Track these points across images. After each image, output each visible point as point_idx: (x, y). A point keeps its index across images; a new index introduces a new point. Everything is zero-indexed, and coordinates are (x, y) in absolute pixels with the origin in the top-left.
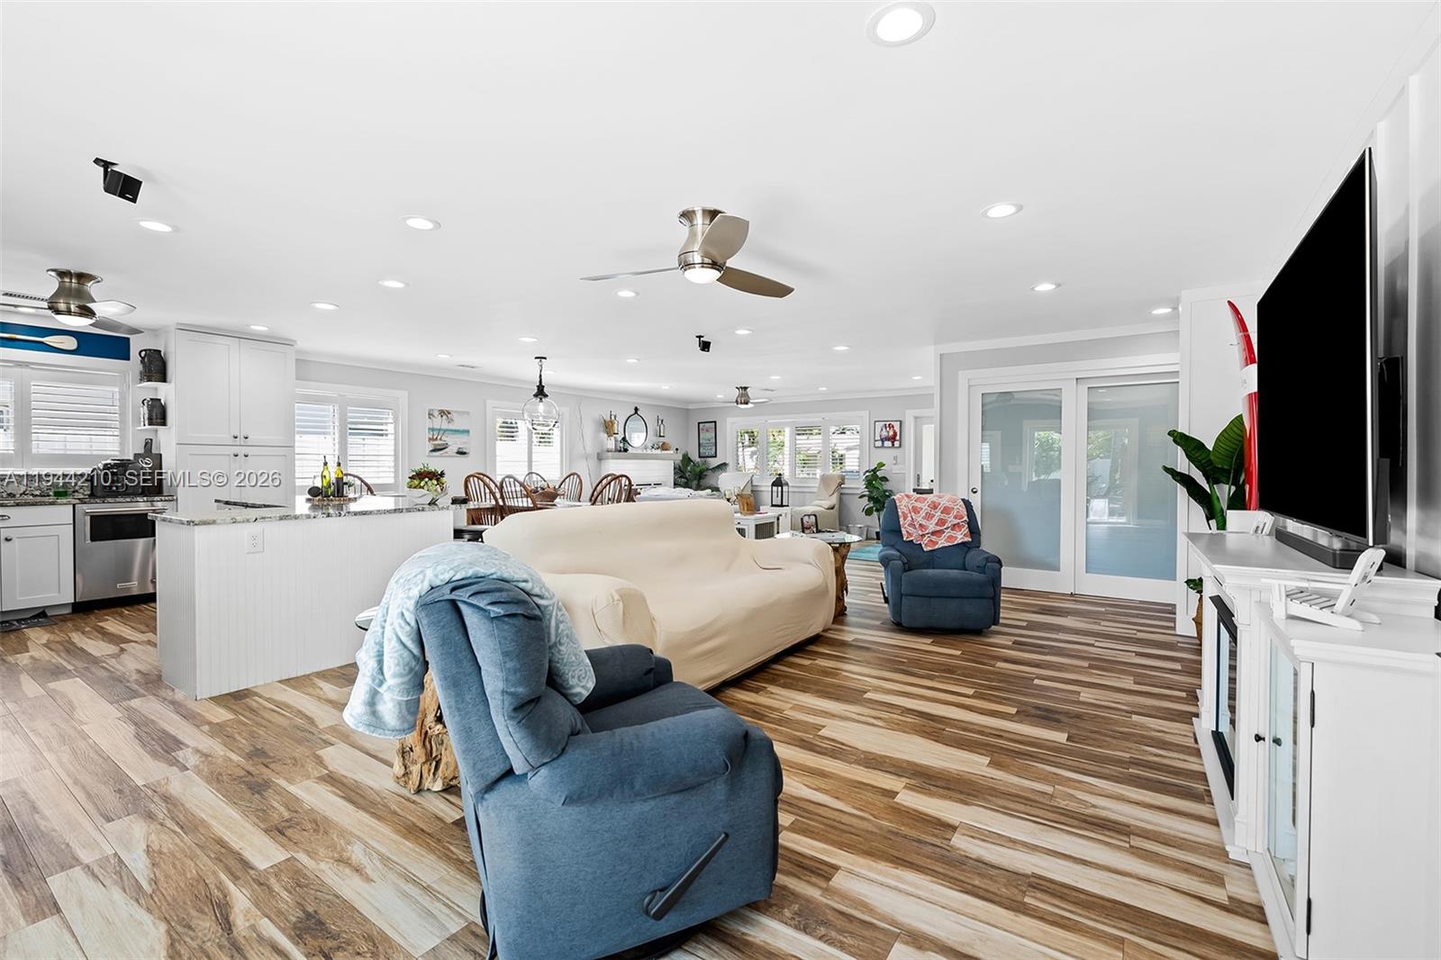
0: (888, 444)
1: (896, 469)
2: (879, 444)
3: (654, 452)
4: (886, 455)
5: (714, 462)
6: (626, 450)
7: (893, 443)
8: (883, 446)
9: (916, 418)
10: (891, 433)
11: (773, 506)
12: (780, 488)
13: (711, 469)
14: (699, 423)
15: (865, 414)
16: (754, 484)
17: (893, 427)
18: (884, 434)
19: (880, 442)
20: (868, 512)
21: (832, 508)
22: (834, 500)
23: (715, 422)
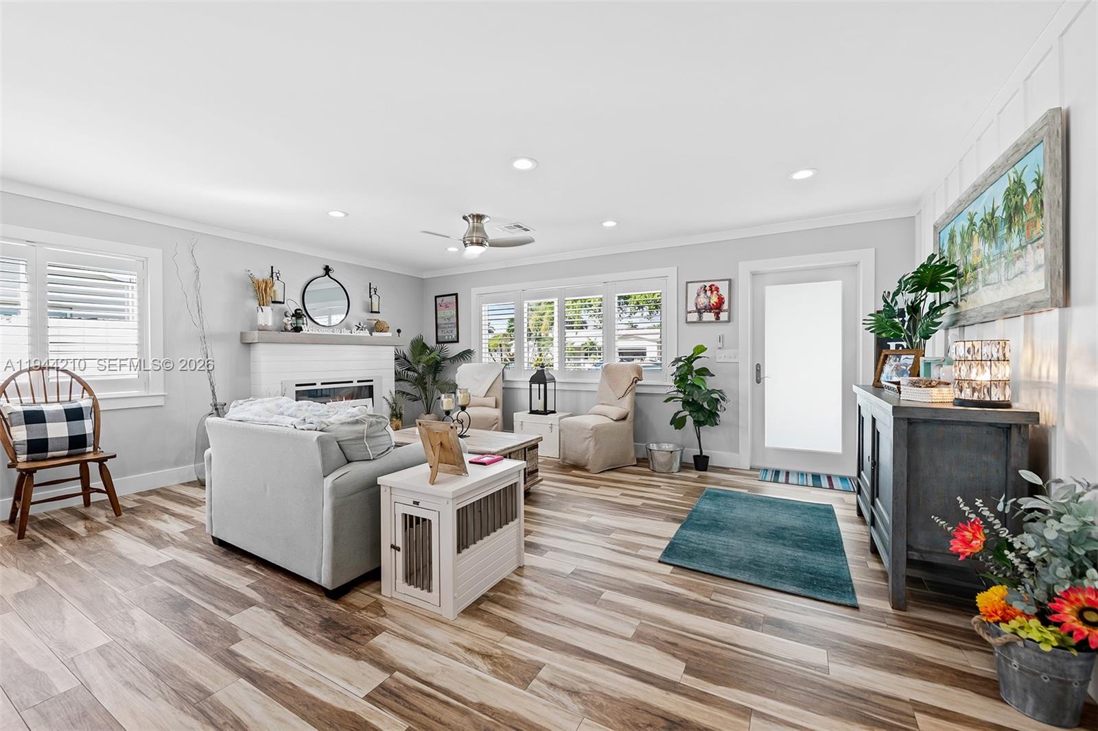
0: (708, 316)
1: (722, 356)
2: (694, 317)
3: (356, 333)
4: (707, 334)
5: (454, 349)
6: (297, 329)
7: (717, 315)
8: (700, 321)
9: (754, 274)
10: (714, 300)
11: (532, 412)
12: (542, 386)
13: (450, 359)
14: (436, 297)
15: (671, 272)
16: (507, 378)
17: (717, 289)
18: (703, 301)
19: (696, 314)
20: (678, 422)
21: (624, 419)
22: (625, 406)
23: (456, 295)
